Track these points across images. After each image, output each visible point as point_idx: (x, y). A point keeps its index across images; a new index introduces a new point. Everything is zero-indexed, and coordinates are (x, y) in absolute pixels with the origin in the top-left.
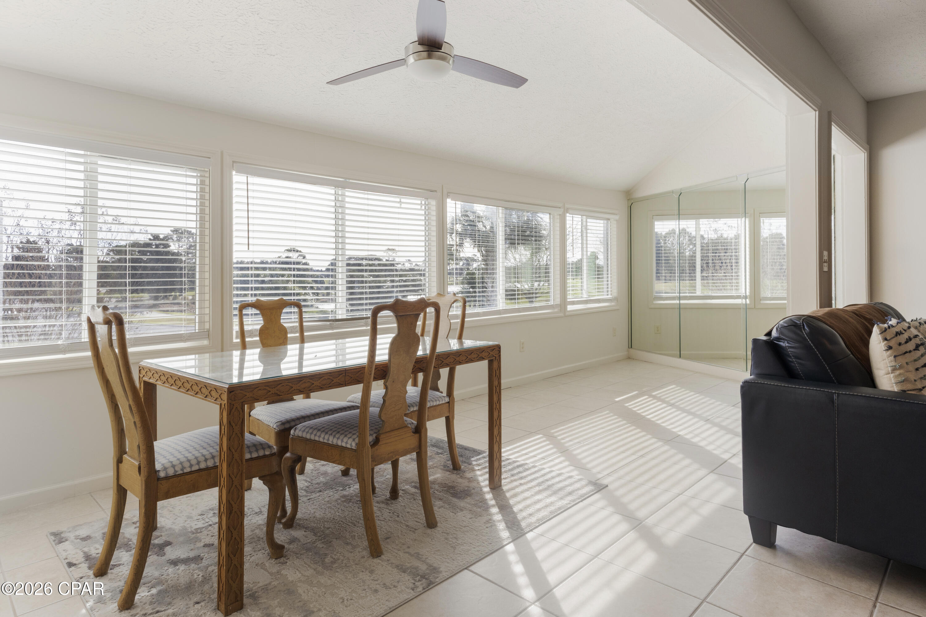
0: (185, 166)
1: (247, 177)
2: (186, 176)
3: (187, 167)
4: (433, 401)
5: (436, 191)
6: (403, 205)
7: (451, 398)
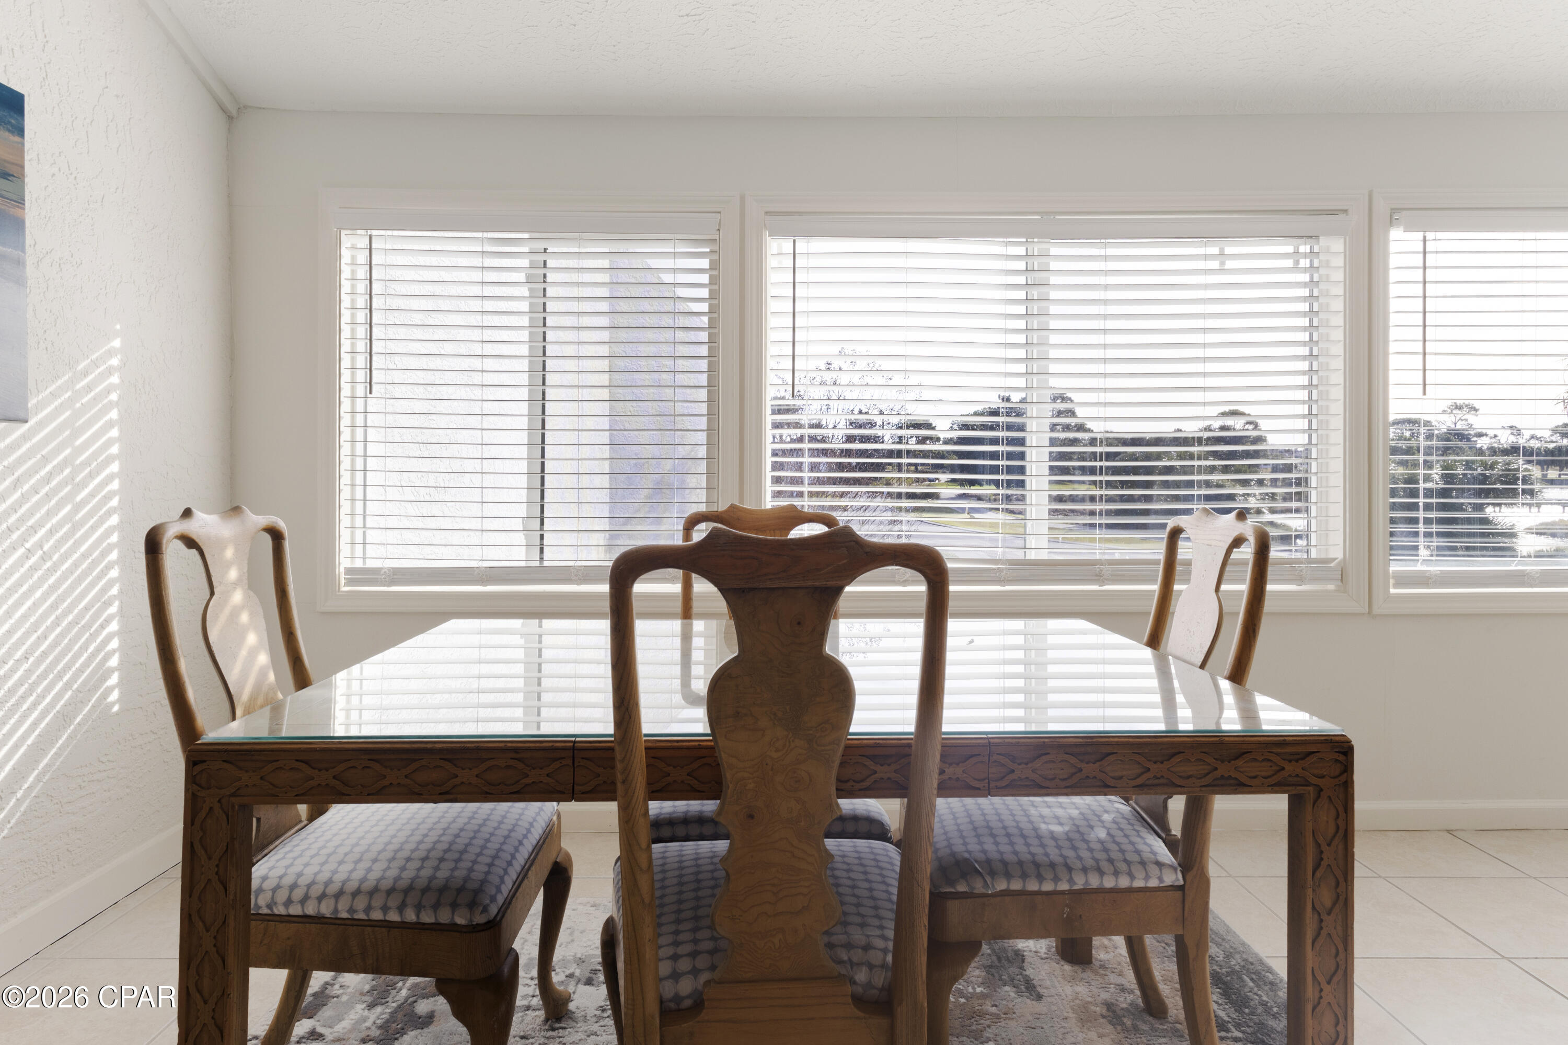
0: (672, 236)
1: (794, 241)
2: (675, 254)
3: (678, 236)
4: (1102, 873)
5: (1345, 211)
6: (1230, 264)
7: (1189, 876)
